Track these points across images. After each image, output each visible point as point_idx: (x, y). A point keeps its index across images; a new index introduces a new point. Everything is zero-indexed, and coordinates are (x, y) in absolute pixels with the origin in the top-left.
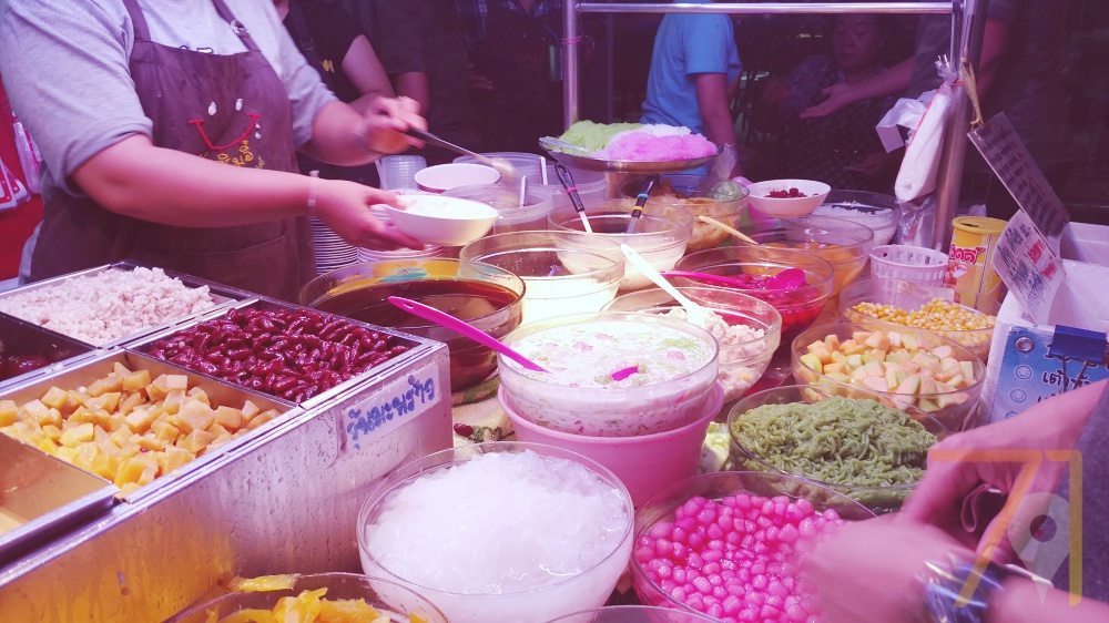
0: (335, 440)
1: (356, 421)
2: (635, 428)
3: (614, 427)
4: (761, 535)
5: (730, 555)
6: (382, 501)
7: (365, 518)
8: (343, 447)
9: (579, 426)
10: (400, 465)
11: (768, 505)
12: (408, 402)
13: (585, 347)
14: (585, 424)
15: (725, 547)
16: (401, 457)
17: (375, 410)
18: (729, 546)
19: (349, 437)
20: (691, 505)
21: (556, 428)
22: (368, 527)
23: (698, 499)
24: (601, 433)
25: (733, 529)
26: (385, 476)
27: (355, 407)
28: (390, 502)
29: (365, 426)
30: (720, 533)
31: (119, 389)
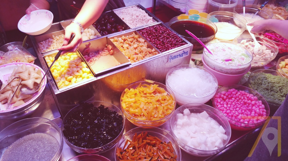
0: (166, 60)
1: (171, 57)
2: (226, 72)
3: (221, 71)
4: (244, 100)
5: (235, 102)
6: (172, 71)
7: (168, 74)
8: (168, 61)
9: (214, 68)
10: (178, 65)
11: (248, 95)
12: (182, 55)
13: (224, 50)
14: (216, 68)
15: (235, 100)
16: (178, 64)
17: (175, 56)
18: (236, 100)
19: (169, 60)
20: (232, 90)
21: (210, 67)
22: (169, 76)
23: (234, 89)
24: (218, 71)
25: (238, 97)
26: (174, 67)
27: (171, 55)
28: (174, 72)
29: (172, 58)
30: (235, 97)
31: (133, 38)
